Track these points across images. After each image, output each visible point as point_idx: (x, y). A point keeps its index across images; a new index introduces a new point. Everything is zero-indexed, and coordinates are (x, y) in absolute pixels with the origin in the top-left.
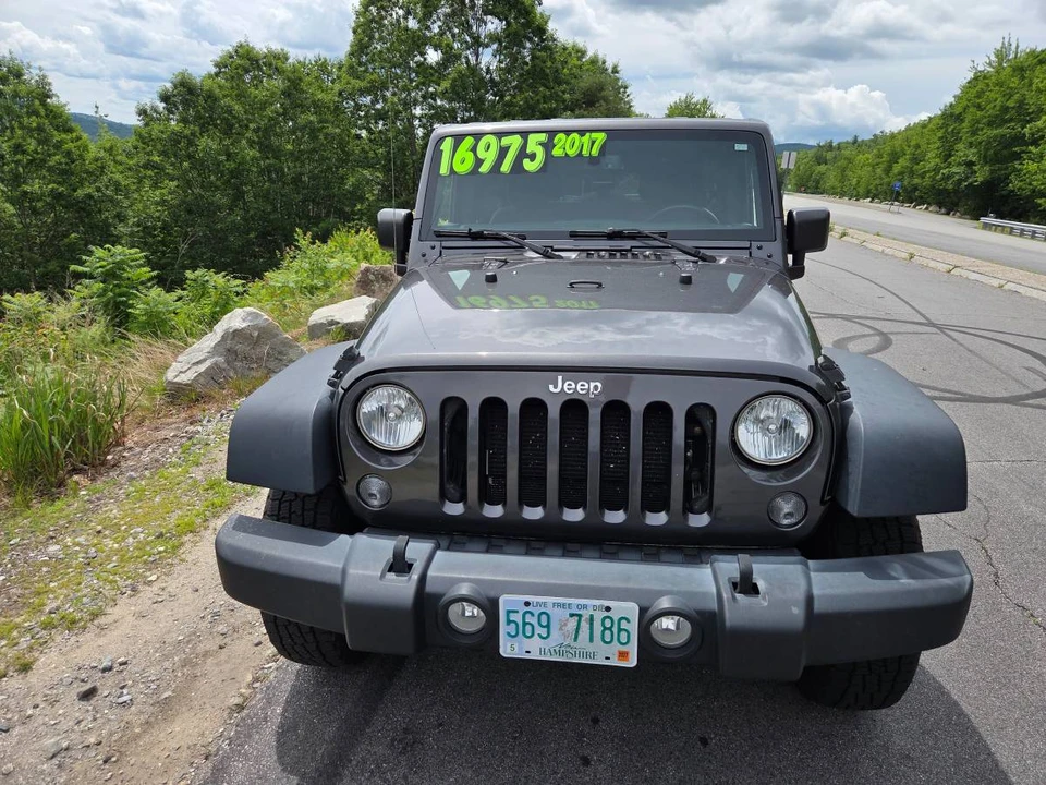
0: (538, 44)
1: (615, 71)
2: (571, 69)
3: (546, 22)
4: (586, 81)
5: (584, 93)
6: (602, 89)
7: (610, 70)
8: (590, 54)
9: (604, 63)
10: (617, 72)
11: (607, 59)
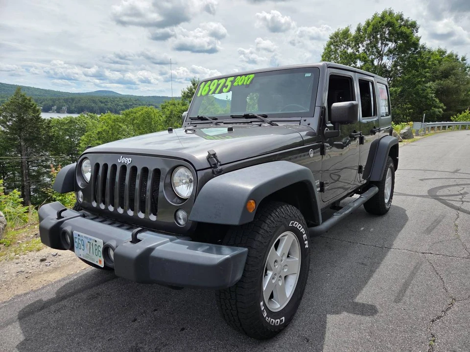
0: (414, 51)
1: (463, 59)
2: (433, 61)
3: (418, 40)
4: (444, 66)
5: (442, 72)
6: (453, 69)
7: (460, 60)
8: (448, 52)
9: (456, 56)
10: (465, 60)
11: (459, 54)
